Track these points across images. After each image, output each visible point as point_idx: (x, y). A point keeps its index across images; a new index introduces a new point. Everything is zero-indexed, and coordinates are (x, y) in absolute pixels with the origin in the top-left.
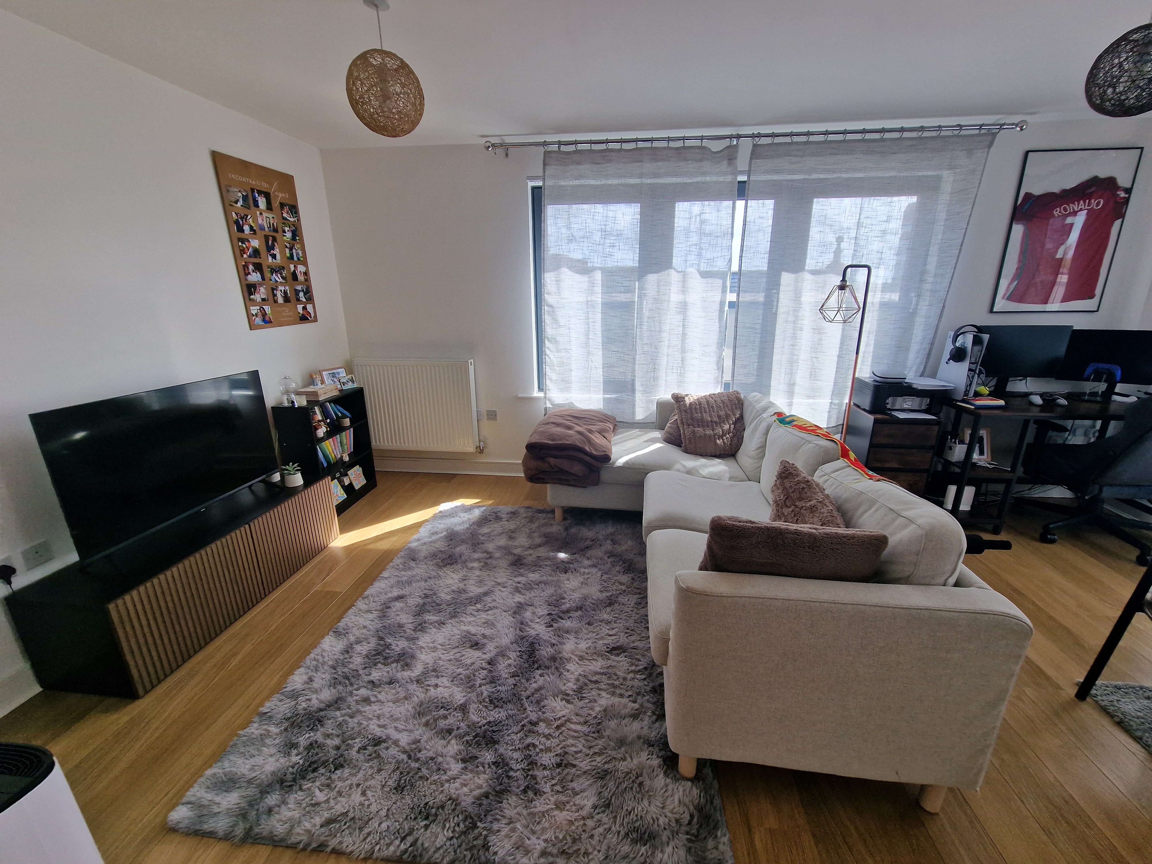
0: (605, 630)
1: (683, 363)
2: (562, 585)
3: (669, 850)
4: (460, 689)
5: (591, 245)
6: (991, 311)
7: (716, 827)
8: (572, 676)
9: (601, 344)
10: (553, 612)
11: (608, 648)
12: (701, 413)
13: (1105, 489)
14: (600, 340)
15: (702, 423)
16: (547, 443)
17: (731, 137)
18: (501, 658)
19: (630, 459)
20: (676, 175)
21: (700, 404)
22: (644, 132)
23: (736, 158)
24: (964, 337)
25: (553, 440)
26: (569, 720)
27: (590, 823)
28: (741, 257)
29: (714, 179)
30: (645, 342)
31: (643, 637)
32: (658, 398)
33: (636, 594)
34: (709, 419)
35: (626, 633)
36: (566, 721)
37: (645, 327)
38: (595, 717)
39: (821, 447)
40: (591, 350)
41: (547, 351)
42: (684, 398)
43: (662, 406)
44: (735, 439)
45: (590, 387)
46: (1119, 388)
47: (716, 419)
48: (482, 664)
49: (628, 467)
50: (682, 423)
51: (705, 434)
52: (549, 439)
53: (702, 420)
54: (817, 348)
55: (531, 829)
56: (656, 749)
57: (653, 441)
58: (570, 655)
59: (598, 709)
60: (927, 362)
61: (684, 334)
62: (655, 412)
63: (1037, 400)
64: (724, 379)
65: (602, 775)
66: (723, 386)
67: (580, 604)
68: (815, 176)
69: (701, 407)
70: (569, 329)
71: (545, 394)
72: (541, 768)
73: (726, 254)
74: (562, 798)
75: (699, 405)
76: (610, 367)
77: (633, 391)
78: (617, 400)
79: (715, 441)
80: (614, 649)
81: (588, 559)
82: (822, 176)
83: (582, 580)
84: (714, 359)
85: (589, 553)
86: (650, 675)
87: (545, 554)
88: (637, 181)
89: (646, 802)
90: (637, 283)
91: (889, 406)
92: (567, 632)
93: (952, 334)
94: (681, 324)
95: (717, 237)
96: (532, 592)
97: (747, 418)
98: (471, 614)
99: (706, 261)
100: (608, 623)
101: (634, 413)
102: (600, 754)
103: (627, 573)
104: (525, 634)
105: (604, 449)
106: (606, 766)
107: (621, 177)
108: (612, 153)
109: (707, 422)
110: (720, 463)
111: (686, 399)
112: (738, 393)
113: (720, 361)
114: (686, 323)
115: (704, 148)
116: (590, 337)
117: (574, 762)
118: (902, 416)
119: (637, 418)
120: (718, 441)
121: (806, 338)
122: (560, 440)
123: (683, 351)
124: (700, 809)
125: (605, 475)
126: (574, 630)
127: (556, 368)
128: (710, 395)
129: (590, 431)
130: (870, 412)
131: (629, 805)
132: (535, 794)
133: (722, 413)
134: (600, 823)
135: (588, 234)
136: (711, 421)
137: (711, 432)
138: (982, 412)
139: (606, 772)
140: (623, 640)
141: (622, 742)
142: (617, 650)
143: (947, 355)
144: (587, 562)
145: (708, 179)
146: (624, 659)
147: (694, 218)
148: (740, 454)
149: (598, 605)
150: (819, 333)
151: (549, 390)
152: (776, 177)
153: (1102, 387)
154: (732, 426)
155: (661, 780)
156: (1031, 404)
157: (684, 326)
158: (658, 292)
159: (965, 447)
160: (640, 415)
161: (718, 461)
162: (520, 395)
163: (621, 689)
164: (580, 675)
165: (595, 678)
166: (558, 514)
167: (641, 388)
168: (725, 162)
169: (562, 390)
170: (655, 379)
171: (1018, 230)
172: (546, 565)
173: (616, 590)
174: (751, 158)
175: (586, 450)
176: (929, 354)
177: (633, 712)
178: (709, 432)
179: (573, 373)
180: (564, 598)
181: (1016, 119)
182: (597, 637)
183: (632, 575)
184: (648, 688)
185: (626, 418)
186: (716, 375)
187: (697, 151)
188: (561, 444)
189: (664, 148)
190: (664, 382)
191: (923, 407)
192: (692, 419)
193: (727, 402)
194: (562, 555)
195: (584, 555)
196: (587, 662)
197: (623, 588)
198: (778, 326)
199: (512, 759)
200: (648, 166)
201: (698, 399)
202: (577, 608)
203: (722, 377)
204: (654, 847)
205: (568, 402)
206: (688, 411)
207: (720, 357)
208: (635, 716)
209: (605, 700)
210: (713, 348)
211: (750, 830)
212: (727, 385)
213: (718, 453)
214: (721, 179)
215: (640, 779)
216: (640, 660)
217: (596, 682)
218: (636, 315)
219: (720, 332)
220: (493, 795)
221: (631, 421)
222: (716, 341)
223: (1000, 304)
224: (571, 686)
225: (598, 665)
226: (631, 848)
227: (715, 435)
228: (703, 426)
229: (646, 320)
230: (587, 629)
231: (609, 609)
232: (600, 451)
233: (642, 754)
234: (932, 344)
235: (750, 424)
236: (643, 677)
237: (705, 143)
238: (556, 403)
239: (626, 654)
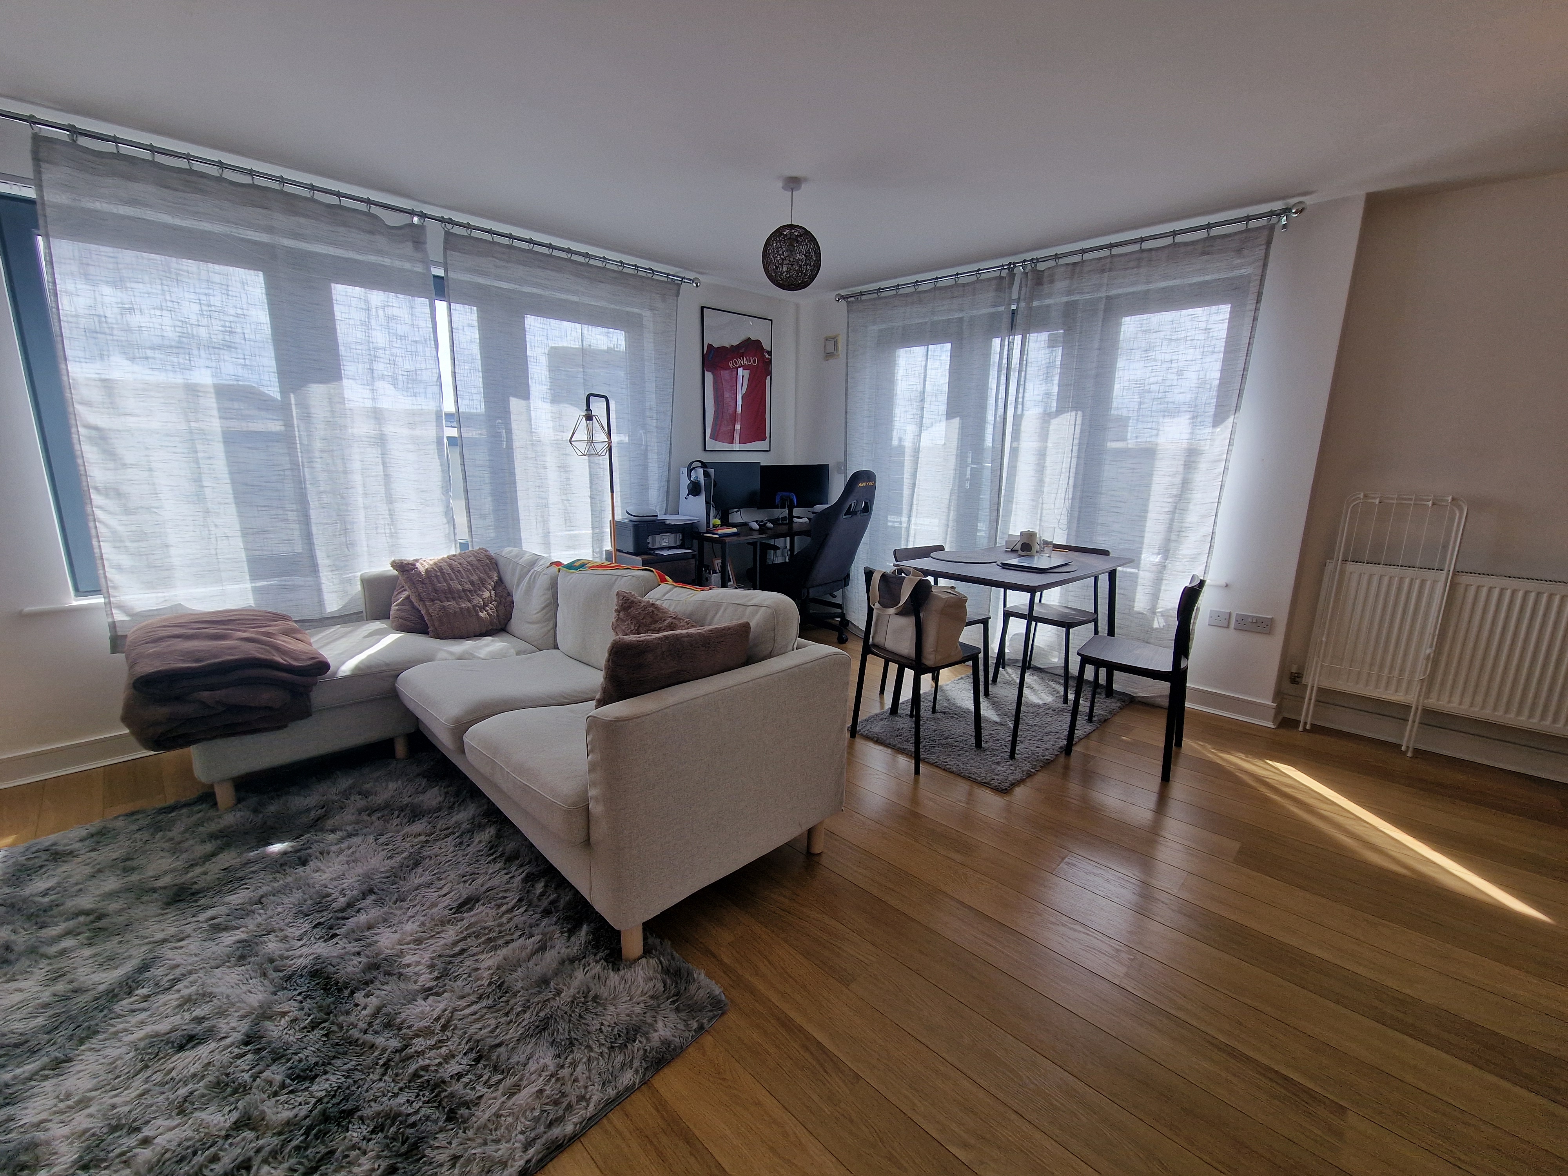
0: (432, 895)
1: (392, 518)
2: (311, 882)
3: (660, 1025)
4: (212, 1109)
5: (179, 324)
6: (705, 450)
7: (689, 973)
8: (420, 967)
9: (231, 496)
10: (322, 920)
11: (451, 909)
12: (446, 581)
13: (811, 591)
14: (228, 488)
15: (451, 594)
16: (188, 668)
17: (412, 213)
18: (267, 1023)
19: (361, 662)
20: (334, 244)
21: (441, 569)
22: (262, 163)
23: (424, 243)
24: (696, 471)
25: (197, 661)
26: (455, 1010)
27: (565, 1072)
28: (454, 373)
29: (398, 263)
30: (322, 489)
31: (491, 874)
32: (359, 574)
33: (447, 836)
34: (460, 587)
35: (464, 882)
36: (452, 1013)
37: (318, 466)
38: (490, 984)
39: (638, 577)
40: (210, 505)
41: (99, 513)
42: (414, 565)
43: (372, 584)
44: (501, 607)
45: (219, 570)
46: (796, 511)
47: (468, 586)
48: (231, 1053)
49: (361, 675)
50: (421, 600)
51: (461, 609)
52: (184, 661)
53: (450, 590)
54: (566, 488)
55: (493, 1141)
56: (591, 959)
57: (382, 633)
58: (399, 947)
59: (486, 974)
60: (667, 500)
61: (387, 477)
62: (361, 595)
63: (756, 526)
64: (458, 538)
65: (543, 1027)
66: (458, 546)
67: (365, 887)
68: (526, 289)
69: (443, 573)
70: (150, 470)
71: (108, 596)
72: (454, 1081)
73: (433, 366)
74: (510, 1081)
75: (438, 573)
76: (258, 533)
77: (314, 569)
78: (284, 587)
79: (478, 615)
80: (461, 905)
81: (333, 831)
82: (534, 290)
83: (345, 859)
84: (440, 509)
85: (330, 823)
86: (530, 904)
87: (238, 860)
88: (264, 238)
89: (612, 1008)
90: (292, 395)
91: (650, 546)
92: (370, 927)
93: (685, 470)
94: (380, 460)
95: (416, 342)
96: (257, 916)
97: (510, 579)
98: (133, 1011)
99: (405, 373)
100: (429, 885)
101: (321, 603)
102: (526, 1009)
103: (414, 822)
104: (289, 971)
105: (311, 656)
106: (542, 1014)
107: (229, 222)
108: (205, 181)
109: (458, 591)
110: (493, 641)
111: (418, 565)
112: (486, 551)
113: (449, 512)
114: (388, 460)
115: (374, 217)
116: (205, 484)
117: (497, 1041)
118: (665, 553)
119: (329, 611)
120: (481, 614)
121: (552, 476)
122: (215, 657)
123: (390, 500)
124: (666, 971)
125: (319, 697)
126: (380, 919)
127: (128, 544)
128: (448, 557)
129: (268, 634)
130: (635, 554)
131: (595, 1024)
132: (468, 1108)
133: (474, 578)
134: (574, 1065)
135: (169, 304)
136: (464, 590)
137: (469, 605)
138: (727, 539)
139: (547, 1019)
140: (465, 891)
141: (544, 982)
142: (467, 904)
143: (684, 491)
144: (332, 837)
145: (387, 261)
146: (482, 908)
147: (374, 310)
148: (516, 623)
149: (395, 875)
150: (566, 472)
151: (115, 588)
152: (481, 280)
153: (785, 512)
154: (493, 592)
155: (614, 978)
156: (751, 529)
157: (384, 463)
158: (332, 412)
159: (718, 575)
160: (333, 604)
161: (489, 639)
162: (28, 609)
163: (503, 937)
164: (432, 958)
165: (457, 949)
166: (224, 795)
167: (327, 562)
168: (410, 244)
169: (150, 586)
170: (350, 545)
171: (709, 376)
172: (253, 872)
173: (412, 846)
174: (445, 248)
175: (278, 663)
176: (668, 492)
177: (536, 946)
178: (465, 605)
179: (173, 551)
180: (328, 895)
181: (692, 275)
182: (424, 908)
183: (425, 819)
184: (538, 916)
185: (306, 614)
186: (447, 532)
187: (364, 217)
188: (220, 663)
189: (306, 198)
190: (365, 549)
191: (678, 543)
192: (436, 591)
193: (476, 563)
194: (277, 848)
195: (322, 830)
196: (432, 941)
197: (423, 838)
198: (517, 464)
199: (400, 1105)
200: (280, 220)
201: (435, 564)
202: (363, 894)
203: (455, 534)
204: (646, 1034)
205: (167, 605)
206: (427, 581)
207: (448, 507)
208: (542, 948)
209: (489, 961)
210: (437, 493)
211: (715, 957)
212: (464, 546)
213: (484, 630)
214: (408, 266)
215: (592, 994)
216: (505, 898)
217: (463, 951)
218: (298, 446)
219: (442, 471)
220: (401, 1163)
221: (317, 617)
222: (440, 483)
223: (711, 444)
224: (426, 979)
225: (451, 933)
226: (623, 1054)
227: (474, 606)
228: (454, 599)
229: (317, 454)
230: (401, 908)
231: (420, 870)
232: (303, 660)
233: (576, 974)
234: (668, 481)
235: (518, 585)
236: (522, 910)
237: (374, 209)
238: (139, 610)
239: (481, 902)
